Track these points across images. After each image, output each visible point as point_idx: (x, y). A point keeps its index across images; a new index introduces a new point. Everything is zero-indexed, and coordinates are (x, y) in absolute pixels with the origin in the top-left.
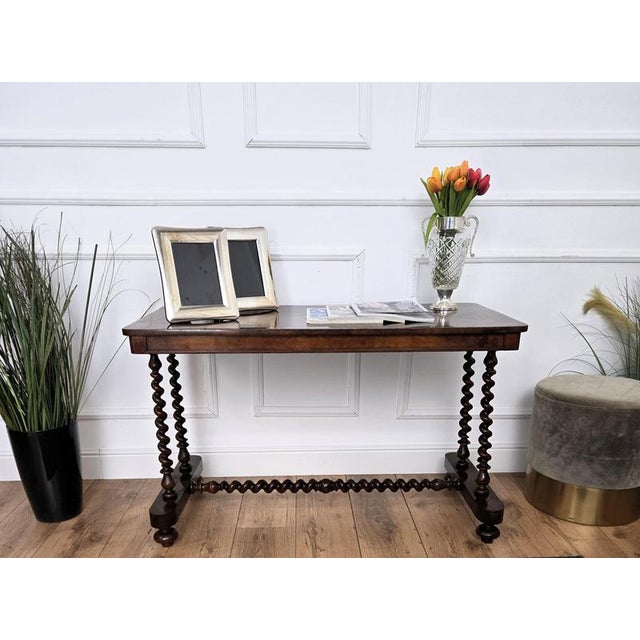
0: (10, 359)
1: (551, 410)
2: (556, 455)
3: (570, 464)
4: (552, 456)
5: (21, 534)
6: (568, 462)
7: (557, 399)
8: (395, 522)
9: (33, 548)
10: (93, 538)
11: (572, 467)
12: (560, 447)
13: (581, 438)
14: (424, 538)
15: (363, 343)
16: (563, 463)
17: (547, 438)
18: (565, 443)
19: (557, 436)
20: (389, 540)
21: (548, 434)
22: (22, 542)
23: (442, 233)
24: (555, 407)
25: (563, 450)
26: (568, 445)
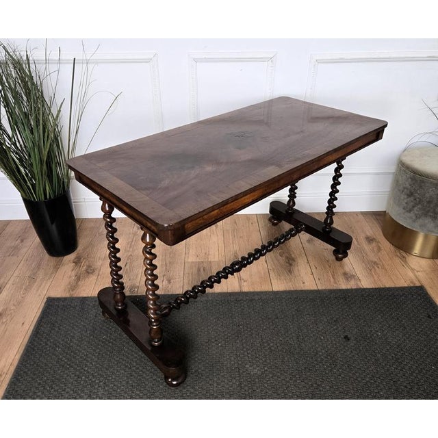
0: (17, 143)
1: (410, 180)
2: (410, 211)
3: (419, 218)
4: (407, 211)
5: (39, 266)
6: (418, 217)
7: (415, 173)
8: (293, 256)
9: (49, 279)
10: (89, 271)
11: (421, 220)
12: (413, 207)
13: (429, 202)
14: (314, 271)
16: (414, 218)
17: (404, 199)
18: (417, 205)
19: (412, 198)
20: (290, 271)
21: (406, 197)
22: (41, 273)
24: (413, 179)
25: (416, 208)
26: (420, 206)
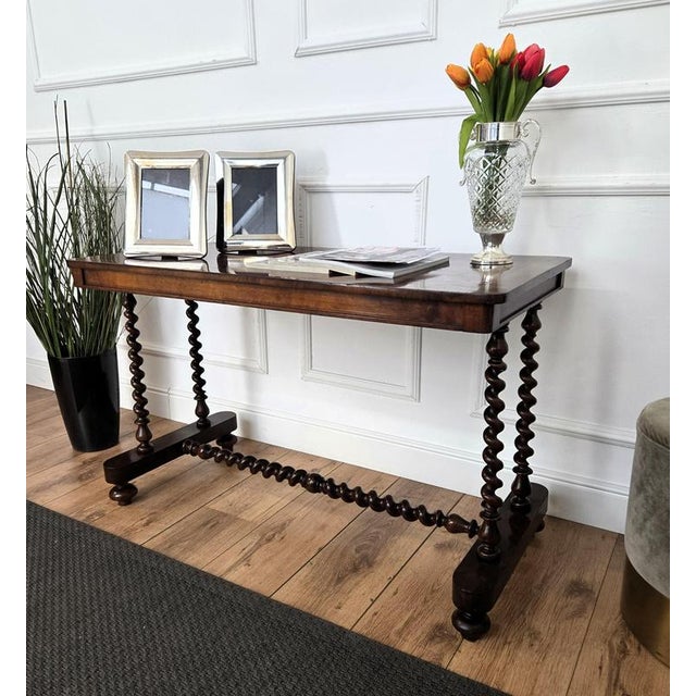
8: (378, 559)
14: (386, 595)
15: (278, 298)
20: (339, 581)
23: (490, 148)
